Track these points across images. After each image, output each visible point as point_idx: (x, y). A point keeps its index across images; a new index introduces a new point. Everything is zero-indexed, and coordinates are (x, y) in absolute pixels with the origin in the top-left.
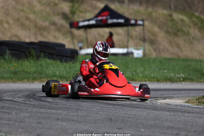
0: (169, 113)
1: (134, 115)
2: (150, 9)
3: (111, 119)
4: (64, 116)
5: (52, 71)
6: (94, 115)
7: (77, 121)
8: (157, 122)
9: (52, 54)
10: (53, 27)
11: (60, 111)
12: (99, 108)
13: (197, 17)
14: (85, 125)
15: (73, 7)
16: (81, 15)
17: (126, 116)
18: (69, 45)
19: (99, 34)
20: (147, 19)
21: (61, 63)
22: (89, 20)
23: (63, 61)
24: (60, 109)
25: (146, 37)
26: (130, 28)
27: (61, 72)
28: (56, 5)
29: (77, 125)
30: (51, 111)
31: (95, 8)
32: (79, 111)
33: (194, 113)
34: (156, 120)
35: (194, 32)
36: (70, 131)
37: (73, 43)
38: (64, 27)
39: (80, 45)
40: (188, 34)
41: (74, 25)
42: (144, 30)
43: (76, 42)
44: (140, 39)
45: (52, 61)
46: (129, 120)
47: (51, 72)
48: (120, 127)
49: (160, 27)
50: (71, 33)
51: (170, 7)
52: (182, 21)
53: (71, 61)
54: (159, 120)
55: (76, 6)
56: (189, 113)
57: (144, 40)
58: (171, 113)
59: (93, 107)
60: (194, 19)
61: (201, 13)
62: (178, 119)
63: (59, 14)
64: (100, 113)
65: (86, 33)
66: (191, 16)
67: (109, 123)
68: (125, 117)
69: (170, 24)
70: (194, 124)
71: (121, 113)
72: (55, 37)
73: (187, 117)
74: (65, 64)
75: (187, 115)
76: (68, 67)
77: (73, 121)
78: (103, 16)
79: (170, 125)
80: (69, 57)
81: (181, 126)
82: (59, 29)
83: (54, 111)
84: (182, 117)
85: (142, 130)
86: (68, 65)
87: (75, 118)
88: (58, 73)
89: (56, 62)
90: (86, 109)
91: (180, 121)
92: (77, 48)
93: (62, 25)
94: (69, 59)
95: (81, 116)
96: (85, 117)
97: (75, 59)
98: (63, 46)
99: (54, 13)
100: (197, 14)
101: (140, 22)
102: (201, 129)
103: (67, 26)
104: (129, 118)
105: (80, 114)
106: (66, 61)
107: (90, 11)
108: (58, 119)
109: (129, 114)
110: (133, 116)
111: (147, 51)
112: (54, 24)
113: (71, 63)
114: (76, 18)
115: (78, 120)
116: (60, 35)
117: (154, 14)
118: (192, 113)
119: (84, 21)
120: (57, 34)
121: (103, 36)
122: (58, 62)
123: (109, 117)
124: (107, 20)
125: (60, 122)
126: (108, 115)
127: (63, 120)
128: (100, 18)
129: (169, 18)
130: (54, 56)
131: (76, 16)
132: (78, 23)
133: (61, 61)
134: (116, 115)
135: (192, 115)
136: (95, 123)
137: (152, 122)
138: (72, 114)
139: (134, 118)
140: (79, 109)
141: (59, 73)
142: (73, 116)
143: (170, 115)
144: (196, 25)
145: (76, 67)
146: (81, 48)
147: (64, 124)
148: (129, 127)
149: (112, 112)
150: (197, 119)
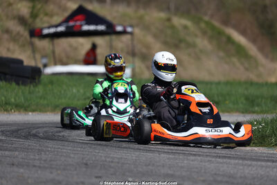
0: (168, 156)
1: (119, 158)
2: (142, 12)
3: (86, 164)
4: (21, 160)
5: (5, 97)
6: (63, 159)
7: (40, 167)
8: (150, 167)
9: (5, 74)
10: (6, 36)
11: (17, 153)
12: (70, 148)
13: (207, 23)
14: (51, 173)
15: (33, 7)
16: (46, 19)
17: (108, 160)
18: (28, 61)
19: (71, 46)
20: (137, 25)
21: (17, 87)
22: (57, 26)
23: (20, 83)
24: (15, 149)
25: (136, 50)
26: (114, 37)
27: (17, 99)
28: (10, 5)
29: (39, 172)
30: (3, 152)
31: (65, 9)
32: (43, 153)
33: (203, 155)
34: (149, 165)
35: (203, 43)
36: (30, 181)
37: (34, 58)
38: (22, 36)
39: (45, 61)
40: (194, 45)
41: (36, 33)
42: (132, 40)
43: (38, 56)
44: (128, 53)
45: (4, 83)
46: (112, 165)
47: (3, 98)
48: (100, 175)
49: (155, 36)
50: (32, 44)
51: (169, 9)
52: (185, 27)
53: (31, 83)
54: (153, 165)
55: (39, 6)
56: (195, 155)
57: (133, 54)
58: (171, 156)
59: (61, 147)
60: (203, 25)
61: (212, 16)
62: (180, 164)
63: (14, 18)
64: (72, 155)
65: (53, 44)
66: (197, 21)
67: (84, 169)
68: (106, 161)
69: (169, 32)
70: (203, 171)
71: (101, 156)
72: (8, 50)
73: (192, 161)
74: (23, 87)
75: (192, 158)
76: (27, 92)
77: (34, 166)
78: (76, 21)
79: (170, 172)
80: (28, 78)
81: (184, 174)
82: (15, 38)
83: (7, 153)
84: (185, 162)
85: (130, 179)
86: (27, 88)
87: (37, 163)
88: (13, 100)
89: (11, 84)
90: (53, 150)
91: (182, 167)
92: (40, 65)
93: (18, 33)
94: (29, 81)
95: (45, 161)
96: (50, 161)
97: (37, 81)
98: (21, 62)
99: (7, 17)
100: (206, 18)
101: (129, 29)
102: (212, 179)
103: (26, 34)
104: (112, 162)
105: (44, 156)
106: (24, 84)
107: (57, 14)
108: (13, 165)
109: (112, 158)
110: (117, 160)
111: (137, 70)
112: (7, 31)
113: (32, 86)
114: (38, 24)
115: (42, 165)
116: (17, 47)
117: (147, 18)
118: (199, 155)
119: (49, 27)
120: (11, 46)
121: (76, 49)
122: (14, 84)
123: (85, 161)
124: (81, 26)
125: (15, 169)
126: (83, 159)
127: (20, 165)
128: (71, 24)
129: (167, 24)
130: (7, 76)
131: (38, 20)
132: (41, 30)
133: (18, 84)
134: (94, 159)
135: (199, 158)
136: (64, 169)
137: (145, 167)
138: (32, 157)
139: (118, 163)
140: (42, 150)
141: (15, 100)
142: (35, 159)
143: (168, 159)
144: (204, 33)
145: (39, 92)
146: (45, 66)
147: (22, 170)
148: (112, 174)
149: (88, 155)
150: (206, 164)
